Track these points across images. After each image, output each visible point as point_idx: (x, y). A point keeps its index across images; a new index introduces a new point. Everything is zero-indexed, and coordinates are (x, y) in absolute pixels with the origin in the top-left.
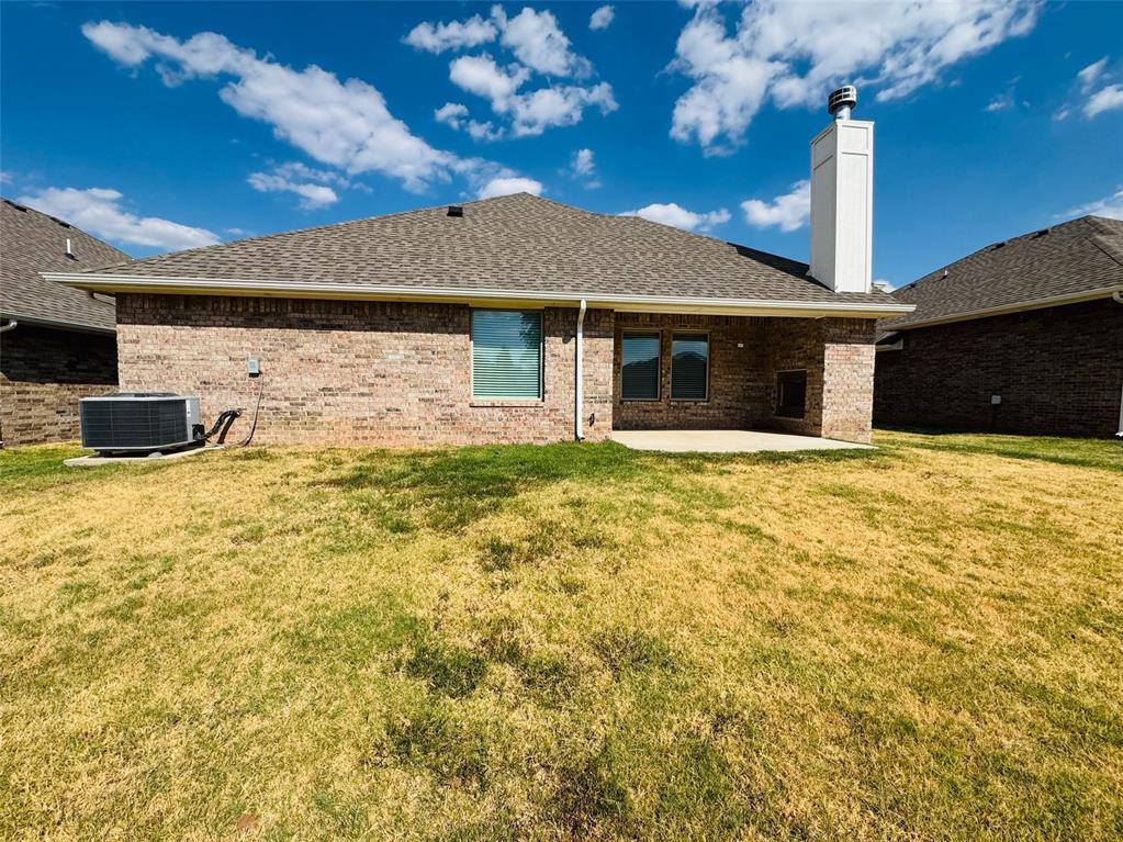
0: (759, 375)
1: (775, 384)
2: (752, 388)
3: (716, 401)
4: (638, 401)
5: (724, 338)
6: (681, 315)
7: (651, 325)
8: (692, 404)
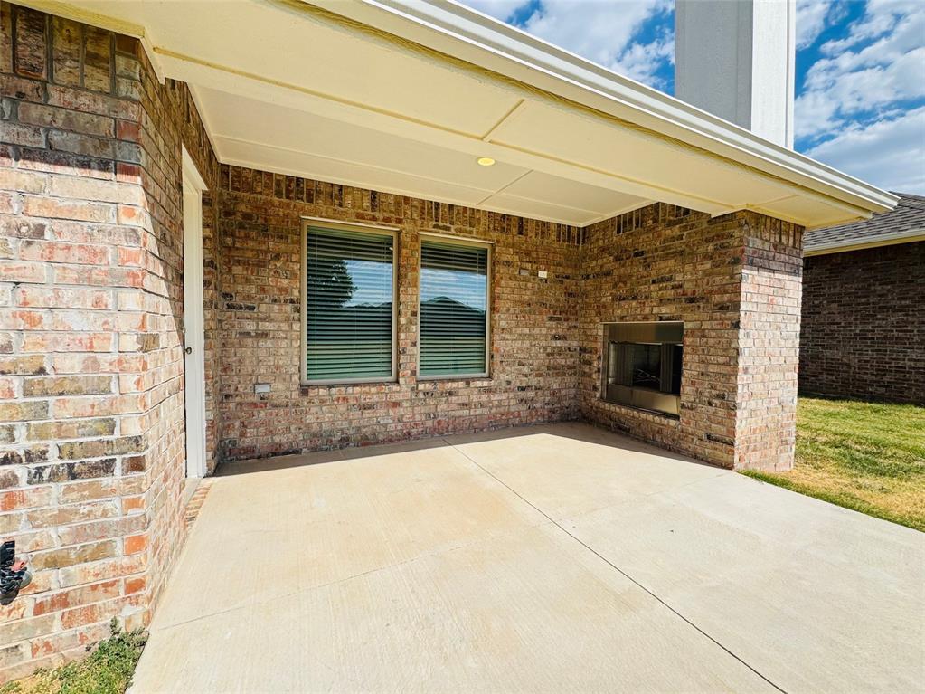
4: (346, 385)
5: (516, 258)
6: (437, 204)
7: (374, 219)
8: (462, 384)
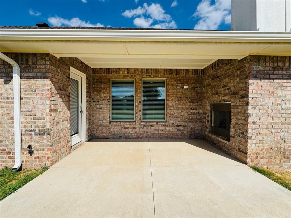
0: (198, 105)
1: (208, 112)
2: (194, 114)
3: (171, 122)
4: (121, 122)
5: (175, 83)
6: (147, 69)
7: (128, 76)
8: (155, 123)
